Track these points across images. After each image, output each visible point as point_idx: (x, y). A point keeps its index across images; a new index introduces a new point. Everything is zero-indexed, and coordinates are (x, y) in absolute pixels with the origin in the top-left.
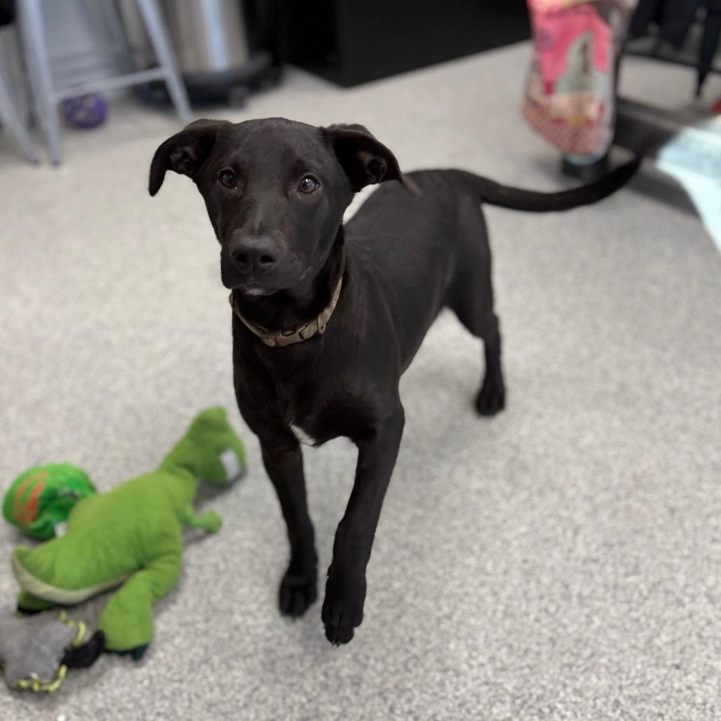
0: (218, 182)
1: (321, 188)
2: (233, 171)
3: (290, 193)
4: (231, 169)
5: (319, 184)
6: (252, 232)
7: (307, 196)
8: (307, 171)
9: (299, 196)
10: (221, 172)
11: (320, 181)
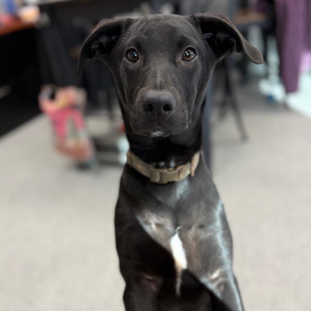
0: (125, 59)
1: (197, 57)
2: (136, 49)
3: (177, 61)
4: (134, 48)
5: (196, 54)
6: (156, 87)
7: (188, 63)
8: (188, 44)
9: (183, 63)
10: (126, 51)
11: (197, 52)
